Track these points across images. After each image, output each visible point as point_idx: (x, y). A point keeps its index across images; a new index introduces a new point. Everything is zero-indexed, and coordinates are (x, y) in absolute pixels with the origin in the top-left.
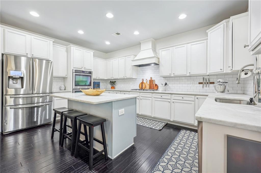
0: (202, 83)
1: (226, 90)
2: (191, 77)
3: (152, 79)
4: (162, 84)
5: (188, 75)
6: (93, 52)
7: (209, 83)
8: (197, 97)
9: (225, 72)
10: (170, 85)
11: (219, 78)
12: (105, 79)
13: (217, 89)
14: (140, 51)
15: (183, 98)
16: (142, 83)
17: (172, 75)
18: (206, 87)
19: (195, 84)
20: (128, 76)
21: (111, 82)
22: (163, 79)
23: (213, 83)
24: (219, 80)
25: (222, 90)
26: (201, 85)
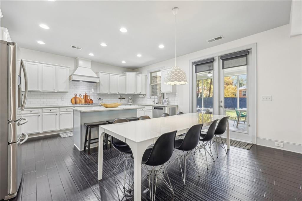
3: (87, 95)
14: (78, 67)
16: (75, 98)
23: (124, 98)
26: (120, 100)
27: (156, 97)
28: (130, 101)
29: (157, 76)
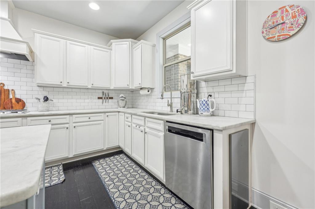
0: (101, 98)
4: (39, 99)
7: (108, 98)
8: (107, 114)
9: (130, 88)
11: (121, 94)
13: (120, 104)
15: (89, 118)
17: (65, 85)
18: (106, 102)
19: (93, 99)
23: (112, 98)
26: (101, 100)
27: (177, 94)
28: (122, 103)
29: (178, 54)
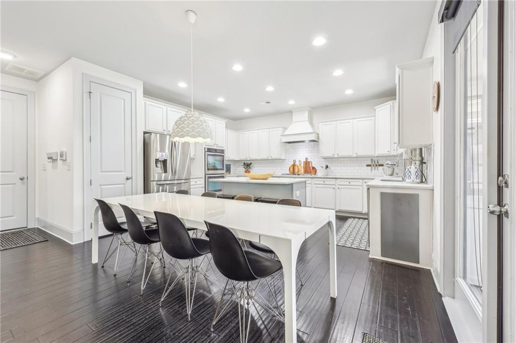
0: (370, 165)
1: (395, 173)
2: (357, 159)
3: (308, 160)
4: (322, 167)
5: (355, 155)
6: (226, 123)
7: (378, 165)
8: (365, 181)
9: (392, 154)
10: (332, 168)
12: (236, 159)
13: (385, 172)
14: (291, 124)
15: (349, 183)
16: (294, 165)
17: (336, 156)
18: (375, 170)
19: (362, 167)
20: (274, 156)
21: (244, 163)
22: (322, 160)
24: (387, 162)
25: (391, 173)
